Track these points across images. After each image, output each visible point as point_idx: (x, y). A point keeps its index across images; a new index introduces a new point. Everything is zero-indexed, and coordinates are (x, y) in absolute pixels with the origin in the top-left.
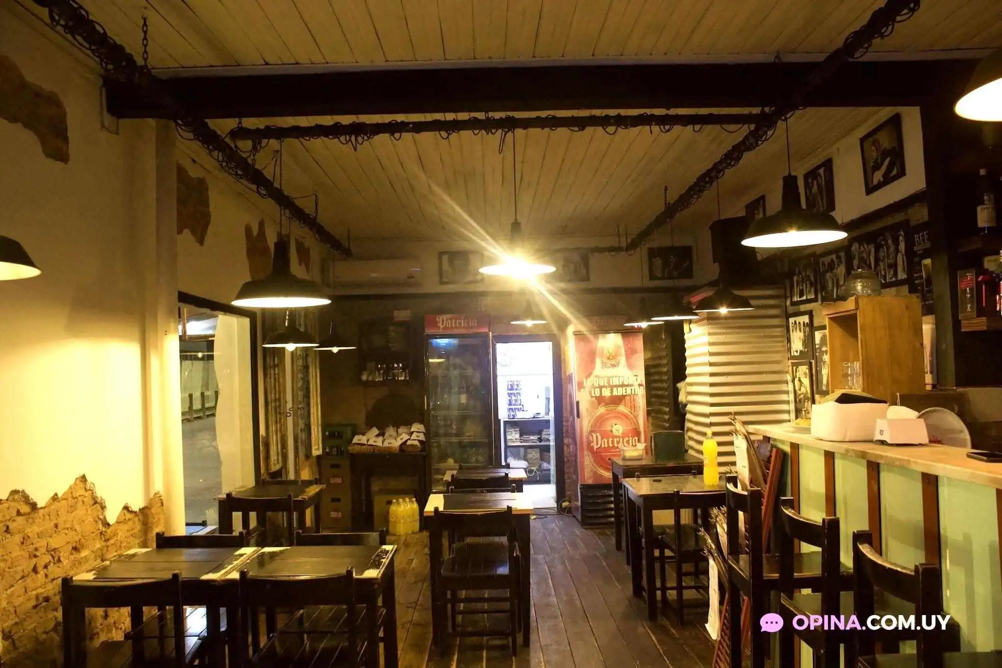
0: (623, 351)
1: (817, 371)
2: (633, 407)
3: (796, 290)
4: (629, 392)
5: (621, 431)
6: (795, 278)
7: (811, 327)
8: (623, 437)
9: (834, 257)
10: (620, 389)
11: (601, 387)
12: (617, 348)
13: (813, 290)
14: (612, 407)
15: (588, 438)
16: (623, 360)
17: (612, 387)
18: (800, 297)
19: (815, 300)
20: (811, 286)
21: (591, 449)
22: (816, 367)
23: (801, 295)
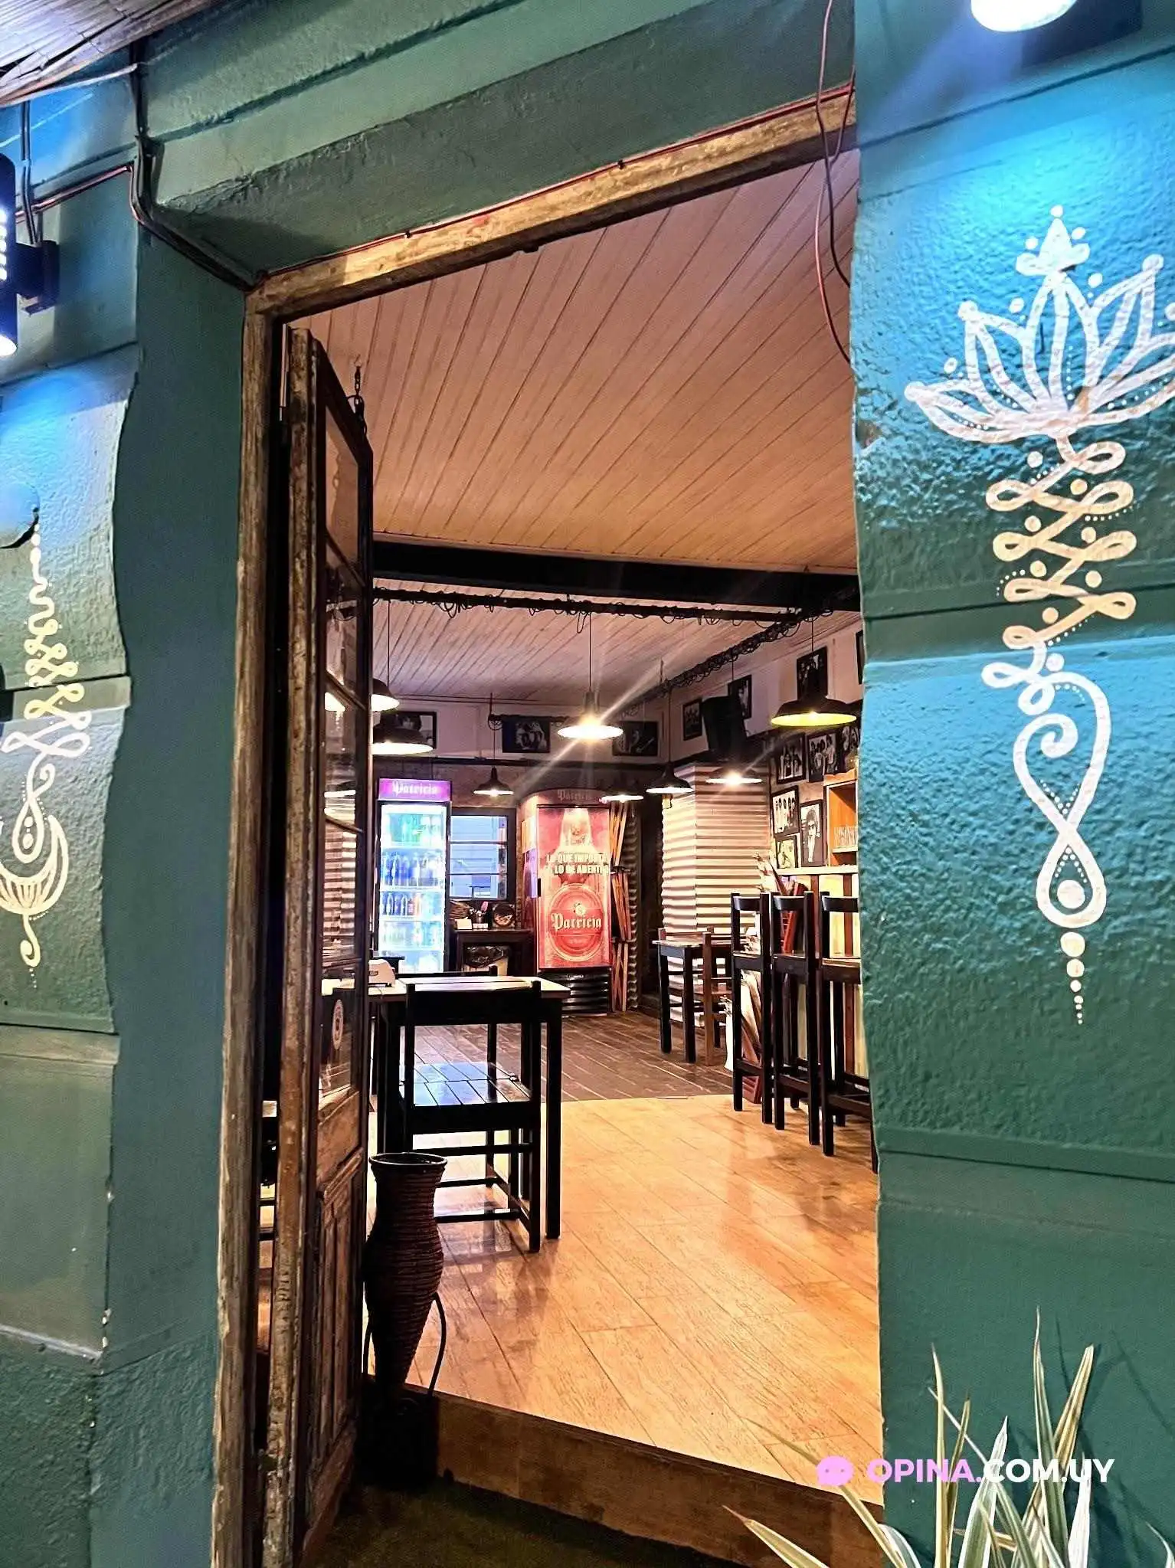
0: (588, 827)
1: (802, 845)
2: (598, 888)
3: (783, 770)
4: (593, 871)
5: (584, 911)
6: (782, 758)
7: (798, 805)
8: (587, 919)
9: (824, 738)
10: (584, 867)
11: (565, 865)
12: (583, 824)
13: (801, 768)
14: (576, 886)
15: (549, 917)
16: (589, 838)
17: (576, 865)
18: (787, 775)
19: (803, 777)
20: (799, 764)
21: (552, 930)
22: (802, 841)
23: (788, 773)
